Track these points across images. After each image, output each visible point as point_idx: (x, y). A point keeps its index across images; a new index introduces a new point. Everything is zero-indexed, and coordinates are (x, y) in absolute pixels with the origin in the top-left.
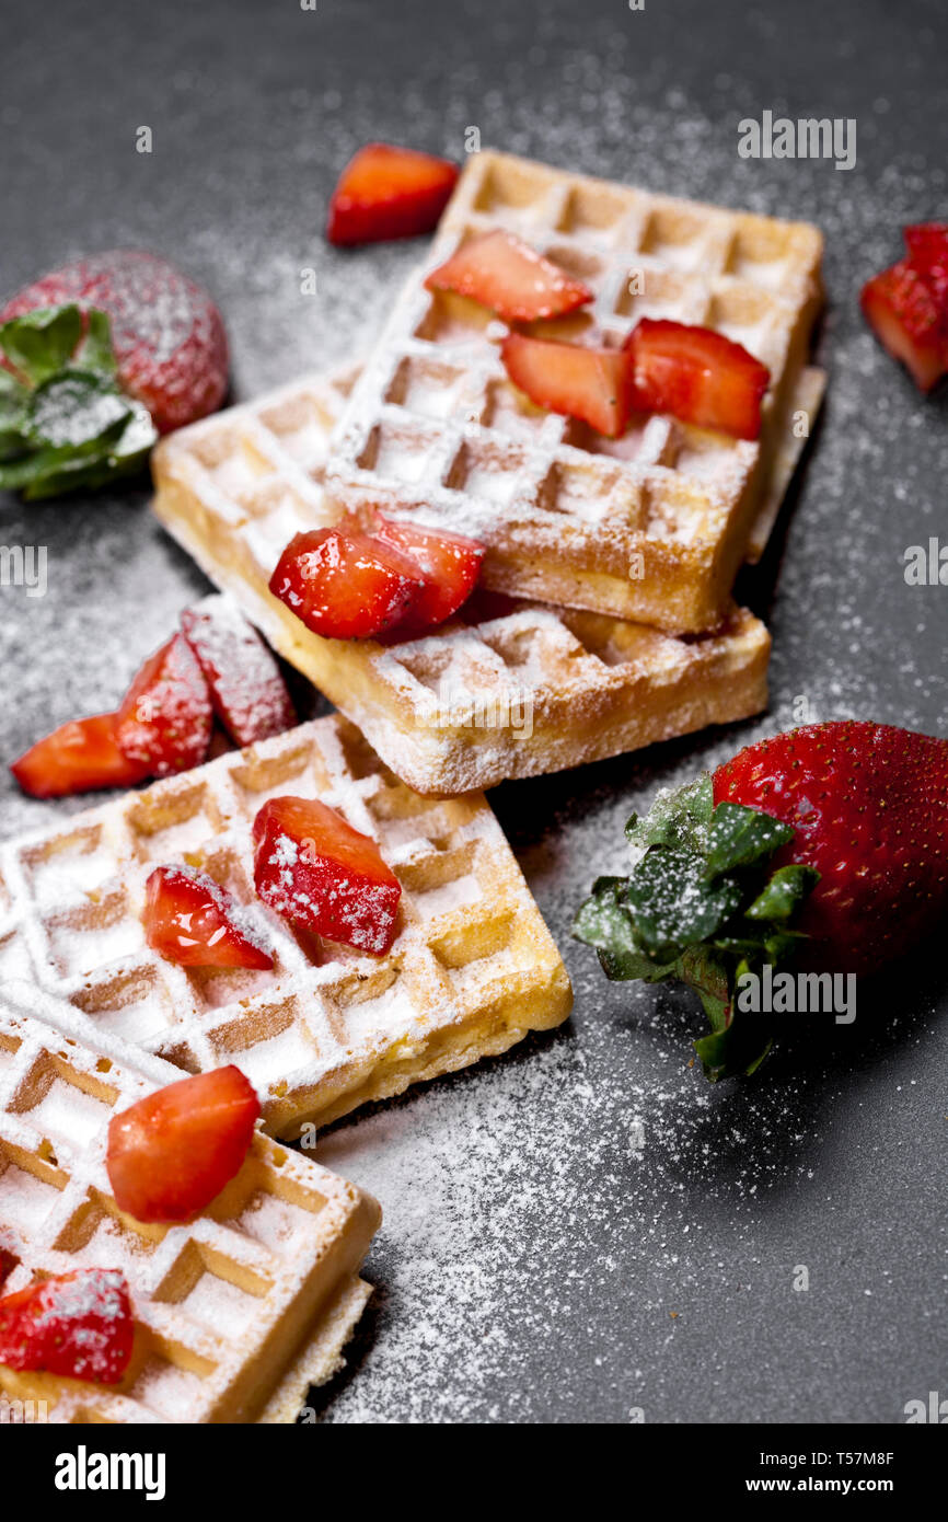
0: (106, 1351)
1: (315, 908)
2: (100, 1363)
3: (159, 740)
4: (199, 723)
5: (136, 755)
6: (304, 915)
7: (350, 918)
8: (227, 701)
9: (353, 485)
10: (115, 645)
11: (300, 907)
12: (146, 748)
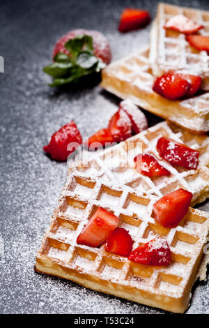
0: (166, 257)
1: (180, 159)
2: (165, 260)
3: (121, 132)
4: (130, 128)
5: (115, 137)
6: (177, 161)
7: (188, 160)
8: (136, 122)
9: (167, 66)
10: (98, 117)
11: (177, 159)
12: (118, 135)
